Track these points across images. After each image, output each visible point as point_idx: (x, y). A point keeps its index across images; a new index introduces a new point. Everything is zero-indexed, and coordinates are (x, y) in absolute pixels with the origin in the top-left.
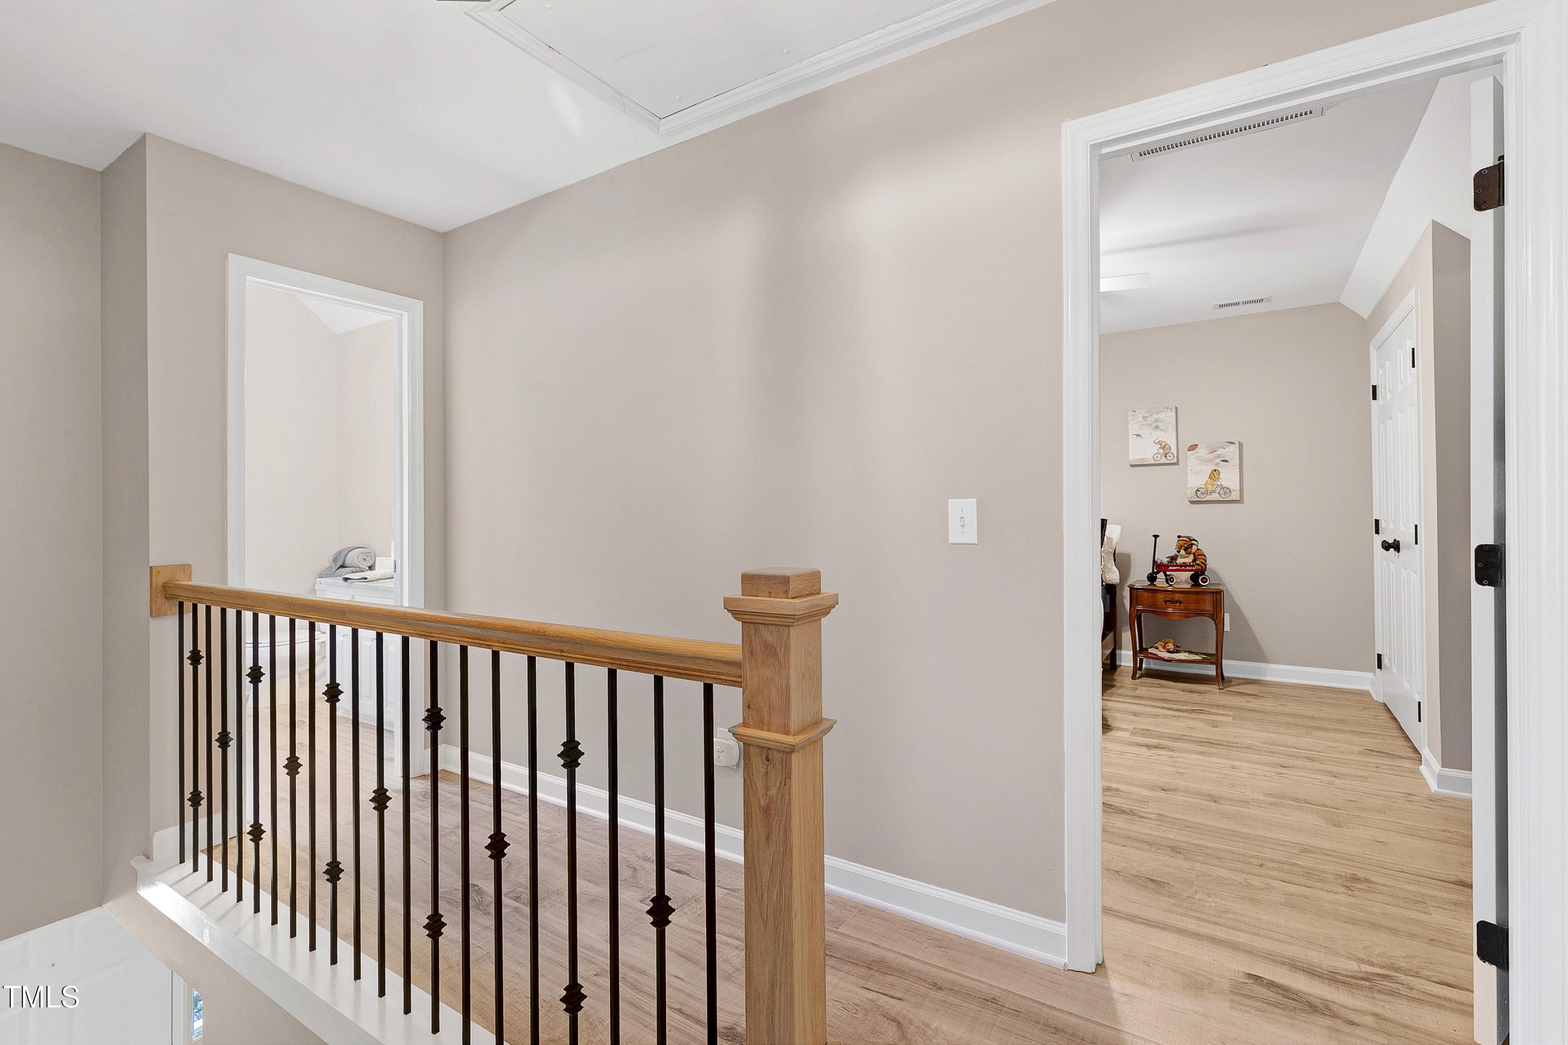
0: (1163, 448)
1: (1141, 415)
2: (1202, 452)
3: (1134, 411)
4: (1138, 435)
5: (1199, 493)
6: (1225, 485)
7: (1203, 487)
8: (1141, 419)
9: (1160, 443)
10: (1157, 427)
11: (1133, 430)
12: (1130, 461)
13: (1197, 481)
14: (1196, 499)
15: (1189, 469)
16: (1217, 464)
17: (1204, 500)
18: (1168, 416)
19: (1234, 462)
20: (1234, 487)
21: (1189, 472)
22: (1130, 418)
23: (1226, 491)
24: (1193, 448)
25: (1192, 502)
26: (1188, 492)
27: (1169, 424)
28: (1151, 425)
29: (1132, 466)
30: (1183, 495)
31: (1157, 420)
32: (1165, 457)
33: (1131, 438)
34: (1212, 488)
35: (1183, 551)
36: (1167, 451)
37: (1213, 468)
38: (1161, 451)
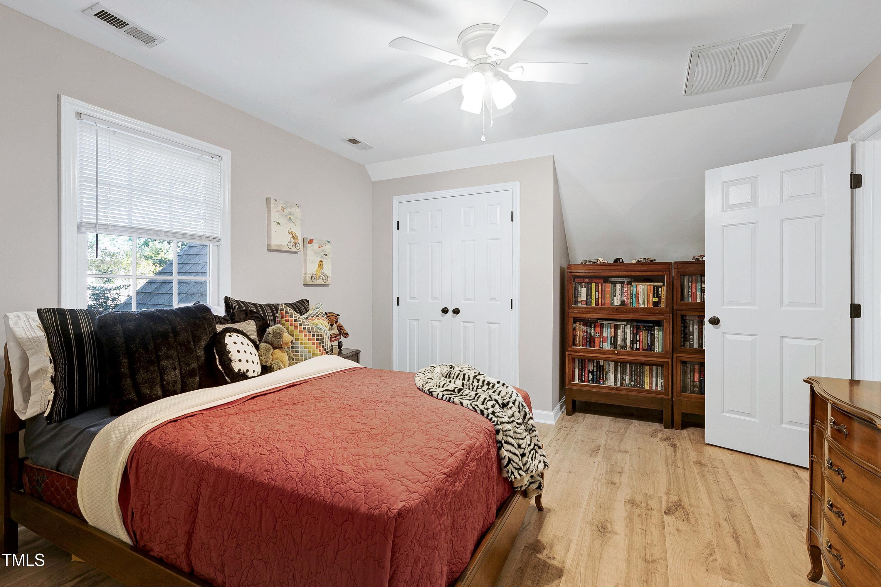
0: (293, 238)
1: (280, 205)
2: (315, 245)
3: (276, 200)
4: (278, 223)
5: (313, 278)
6: (326, 273)
7: (315, 273)
8: (280, 209)
9: (292, 233)
10: (290, 219)
11: (275, 216)
12: (269, 246)
13: (312, 268)
14: (311, 283)
15: (308, 258)
16: (322, 257)
17: (315, 283)
18: (297, 211)
19: (330, 256)
20: (329, 275)
21: (308, 261)
22: (272, 206)
23: (326, 277)
24: (311, 241)
25: (306, 285)
26: (307, 277)
27: (298, 218)
28: (286, 216)
29: (269, 250)
30: (304, 279)
31: (290, 213)
32: (295, 246)
33: (273, 225)
34: (319, 275)
35: (335, 324)
36: (296, 241)
37: (320, 259)
38: (292, 240)
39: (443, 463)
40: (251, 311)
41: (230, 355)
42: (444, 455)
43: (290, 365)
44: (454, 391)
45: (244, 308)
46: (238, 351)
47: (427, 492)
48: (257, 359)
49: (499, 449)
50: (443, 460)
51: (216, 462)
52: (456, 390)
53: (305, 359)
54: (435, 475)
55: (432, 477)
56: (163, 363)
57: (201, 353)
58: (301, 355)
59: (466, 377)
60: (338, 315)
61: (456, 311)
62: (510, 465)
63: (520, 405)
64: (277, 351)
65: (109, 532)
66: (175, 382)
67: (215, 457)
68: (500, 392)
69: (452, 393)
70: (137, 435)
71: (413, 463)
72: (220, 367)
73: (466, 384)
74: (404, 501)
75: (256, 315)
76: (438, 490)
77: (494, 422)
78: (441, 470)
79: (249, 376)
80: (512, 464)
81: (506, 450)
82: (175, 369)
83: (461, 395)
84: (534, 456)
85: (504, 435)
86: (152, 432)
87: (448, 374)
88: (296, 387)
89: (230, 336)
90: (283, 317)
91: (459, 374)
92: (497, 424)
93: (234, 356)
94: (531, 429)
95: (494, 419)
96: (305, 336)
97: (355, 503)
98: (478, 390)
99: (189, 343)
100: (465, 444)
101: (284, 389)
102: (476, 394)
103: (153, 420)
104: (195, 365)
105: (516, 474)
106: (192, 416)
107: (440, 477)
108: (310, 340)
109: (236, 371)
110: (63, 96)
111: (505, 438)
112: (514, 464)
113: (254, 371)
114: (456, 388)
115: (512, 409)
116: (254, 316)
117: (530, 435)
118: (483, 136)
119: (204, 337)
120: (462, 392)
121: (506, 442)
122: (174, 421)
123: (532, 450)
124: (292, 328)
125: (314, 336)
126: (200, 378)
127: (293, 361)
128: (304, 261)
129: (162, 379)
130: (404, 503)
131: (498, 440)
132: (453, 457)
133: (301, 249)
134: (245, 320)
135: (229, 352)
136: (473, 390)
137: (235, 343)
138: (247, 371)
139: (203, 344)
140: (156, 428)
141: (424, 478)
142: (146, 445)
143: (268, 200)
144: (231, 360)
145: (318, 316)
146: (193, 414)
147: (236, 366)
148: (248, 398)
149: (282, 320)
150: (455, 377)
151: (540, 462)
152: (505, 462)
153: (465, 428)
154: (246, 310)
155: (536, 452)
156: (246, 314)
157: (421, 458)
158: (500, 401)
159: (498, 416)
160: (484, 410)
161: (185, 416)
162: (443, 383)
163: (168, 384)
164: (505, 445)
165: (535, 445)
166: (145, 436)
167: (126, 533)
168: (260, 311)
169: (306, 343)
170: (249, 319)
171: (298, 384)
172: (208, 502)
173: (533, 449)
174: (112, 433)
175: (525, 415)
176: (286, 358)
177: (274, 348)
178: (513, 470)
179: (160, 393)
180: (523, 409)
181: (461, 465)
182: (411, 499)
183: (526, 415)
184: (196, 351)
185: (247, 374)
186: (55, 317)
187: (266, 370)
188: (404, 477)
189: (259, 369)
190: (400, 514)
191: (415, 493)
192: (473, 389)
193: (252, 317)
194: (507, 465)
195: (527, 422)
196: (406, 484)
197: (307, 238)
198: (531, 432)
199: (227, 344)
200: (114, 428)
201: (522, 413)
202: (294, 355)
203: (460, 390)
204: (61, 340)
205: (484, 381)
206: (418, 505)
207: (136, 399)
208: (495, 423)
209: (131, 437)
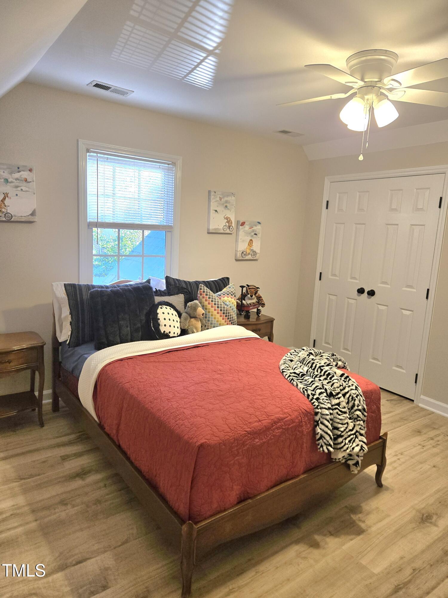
0: (228, 222)
1: (218, 196)
2: (247, 227)
3: (215, 192)
4: (216, 211)
5: (243, 254)
6: (255, 249)
7: (245, 250)
8: (218, 199)
9: (227, 218)
10: (226, 207)
11: (214, 206)
12: (208, 229)
13: (243, 246)
14: (241, 258)
15: (240, 238)
16: (252, 236)
17: (245, 259)
18: (232, 199)
19: (259, 235)
20: (258, 251)
21: (240, 240)
22: (212, 197)
23: (255, 253)
24: (243, 224)
25: (237, 260)
26: (238, 254)
27: (232, 205)
28: (223, 204)
29: (209, 233)
30: (236, 255)
31: (227, 202)
32: (229, 229)
33: (212, 212)
34: (249, 251)
35: (254, 295)
36: (230, 225)
37: (250, 238)
38: (227, 224)
39: (249, 425)
40: (182, 287)
41: (159, 321)
42: (253, 420)
43: (202, 331)
44: (298, 375)
45: (178, 285)
46: (165, 319)
47: (226, 439)
48: (178, 325)
49: (316, 426)
50: (250, 423)
51: (131, 391)
52: (300, 375)
53: (214, 327)
54: (237, 431)
55: (235, 431)
56: (120, 322)
57: (143, 318)
58: (211, 324)
59: (314, 365)
60: (258, 288)
61: (371, 293)
62: (321, 441)
63: (351, 397)
64: (193, 320)
65: (89, 411)
66: (127, 335)
67: (131, 388)
68: (333, 384)
69: (297, 376)
70: (102, 364)
71: (227, 419)
72: (153, 328)
73: (309, 371)
74: (207, 439)
75: (185, 290)
76: (235, 439)
77: (315, 405)
78: (244, 428)
79: (171, 336)
80: (323, 440)
81: (320, 429)
82: (127, 327)
83: (302, 380)
84: (353, 439)
85: (321, 417)
86: (109, 364)
87: (302, 360)
88: (199, 348)
89: (161, 308)
90: (201, 294)
91: (310, 361)
92: (317, 408)
93: (162, 322)
94: (356, 418)
95: (316, 404)
96: (215, 310)
97: (183, 433)
98: (316, 378)
99: (136, 311)
100: (274, 416)
101: (191, 348)
102: (312, 381)
103: (111, 357)
104: (139, 325)
105: (325, 448)
106: (131, 358)
107: (241, 432)
108: (218, 313)
109: (162, 332)
110: (80, 140)
111: (321, 420)
112: (325, 441)
113: (174, 333)
114: (301, 372)
115: (340, 399)
116: (184, 291)
117: (354, 423)
118: (361, 155)
119: (146, 308)
120: (304, 377)
121: (322, 423)
122: (121, 360)
123: (353, 434)
124: (206, 303)
125: (221, 310)
126: (142, 334)
127: (205, 327)
128: (237, 241)
129: (120, 333)
130: (206, 440)
131: (315, 420)
132: (260, 423)
133: (235, 231)
134: (177, 294)
135: (159, 319)
136: (312, 378)
137: (163, 313)
138: (170, 332)
139: (145, 312)
140: (111, 363)
141: (229, 430)
142: (105, 372)
143: (209, 192)
144: (159, 325)
145: (228, 294)
146: (131, 357)
147: (162, 329)
148: (166, 352)
149: (201, 296)
150: (306, 364)
151: (358, 445)
152: (318, 437)
153: (285, 405)
154: (178, 287)
155: (356, 437)
156: (179, 290)
157: (234, 418)
158: (329, 391)
159: (320, 402)
160: (310, 395)
161: (127, 358)
162: (296, 366)
163: (123, 335)
164: (320, 425)
165: (357, 431)
166: (106, 366)
167: (95, 414)
168: (189, 287)
169: (215, 315)
170: (180, 293)
171: (201, 346)
172: (125, 411)
173: (355, 434)
174: (92, 361)
175: (354, 405)
176: (199, 325)
177: (191, 317)
178: (323, 444)
179: (119, 340)
180: (352, 401)
181: (265, 429)
182: (213, 440)
183: (354, 407)
184: (140, 316)
185: (169, 334)
186: (72, 289)
187: (184, 332)
188: (215, 426)
189: (179, 331)
190: (202, 445)
191: (217, 437)
192: (313, 376)
193: (182, 292)
194: (319, 439)
195: (354, 412)
196: (213, 430)
197: (240, 222)
198: (355, 420)
199: (158, 314)
200: (93, 358)
201: (351, 404)
202: (206, 323)
203: (303, 375)
204: (74, 303)
205: (326, 371)
206: (216, 444)
207: (106, 342)
208: (315, 407)
209: (100, 365)
